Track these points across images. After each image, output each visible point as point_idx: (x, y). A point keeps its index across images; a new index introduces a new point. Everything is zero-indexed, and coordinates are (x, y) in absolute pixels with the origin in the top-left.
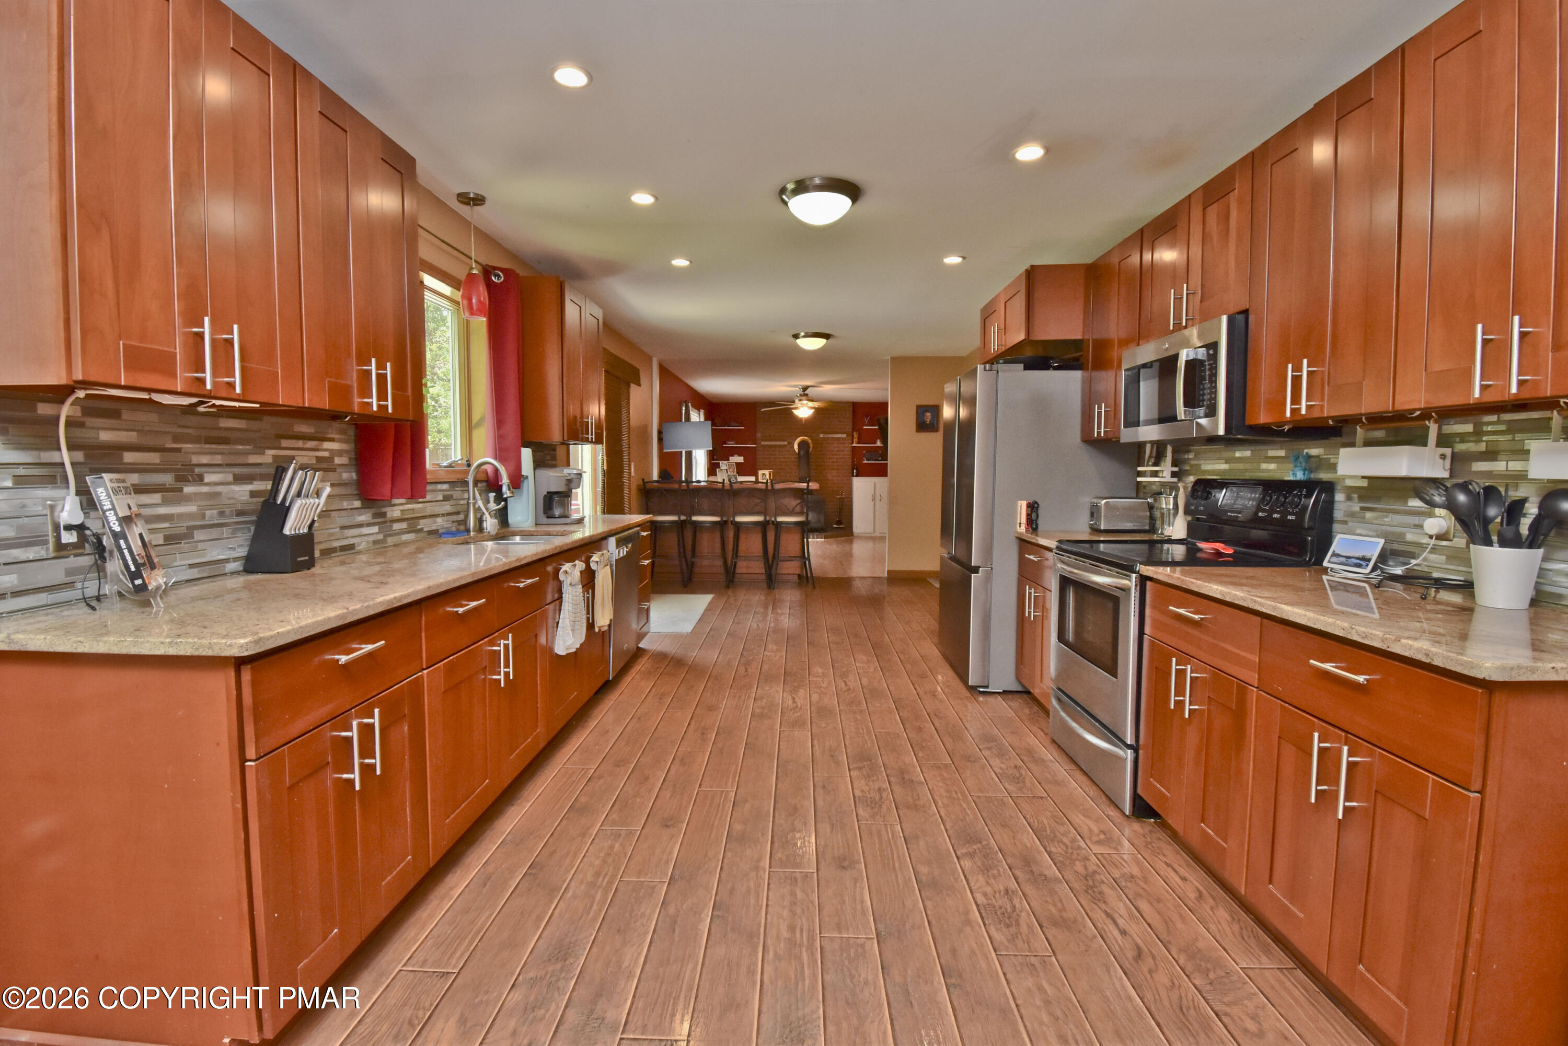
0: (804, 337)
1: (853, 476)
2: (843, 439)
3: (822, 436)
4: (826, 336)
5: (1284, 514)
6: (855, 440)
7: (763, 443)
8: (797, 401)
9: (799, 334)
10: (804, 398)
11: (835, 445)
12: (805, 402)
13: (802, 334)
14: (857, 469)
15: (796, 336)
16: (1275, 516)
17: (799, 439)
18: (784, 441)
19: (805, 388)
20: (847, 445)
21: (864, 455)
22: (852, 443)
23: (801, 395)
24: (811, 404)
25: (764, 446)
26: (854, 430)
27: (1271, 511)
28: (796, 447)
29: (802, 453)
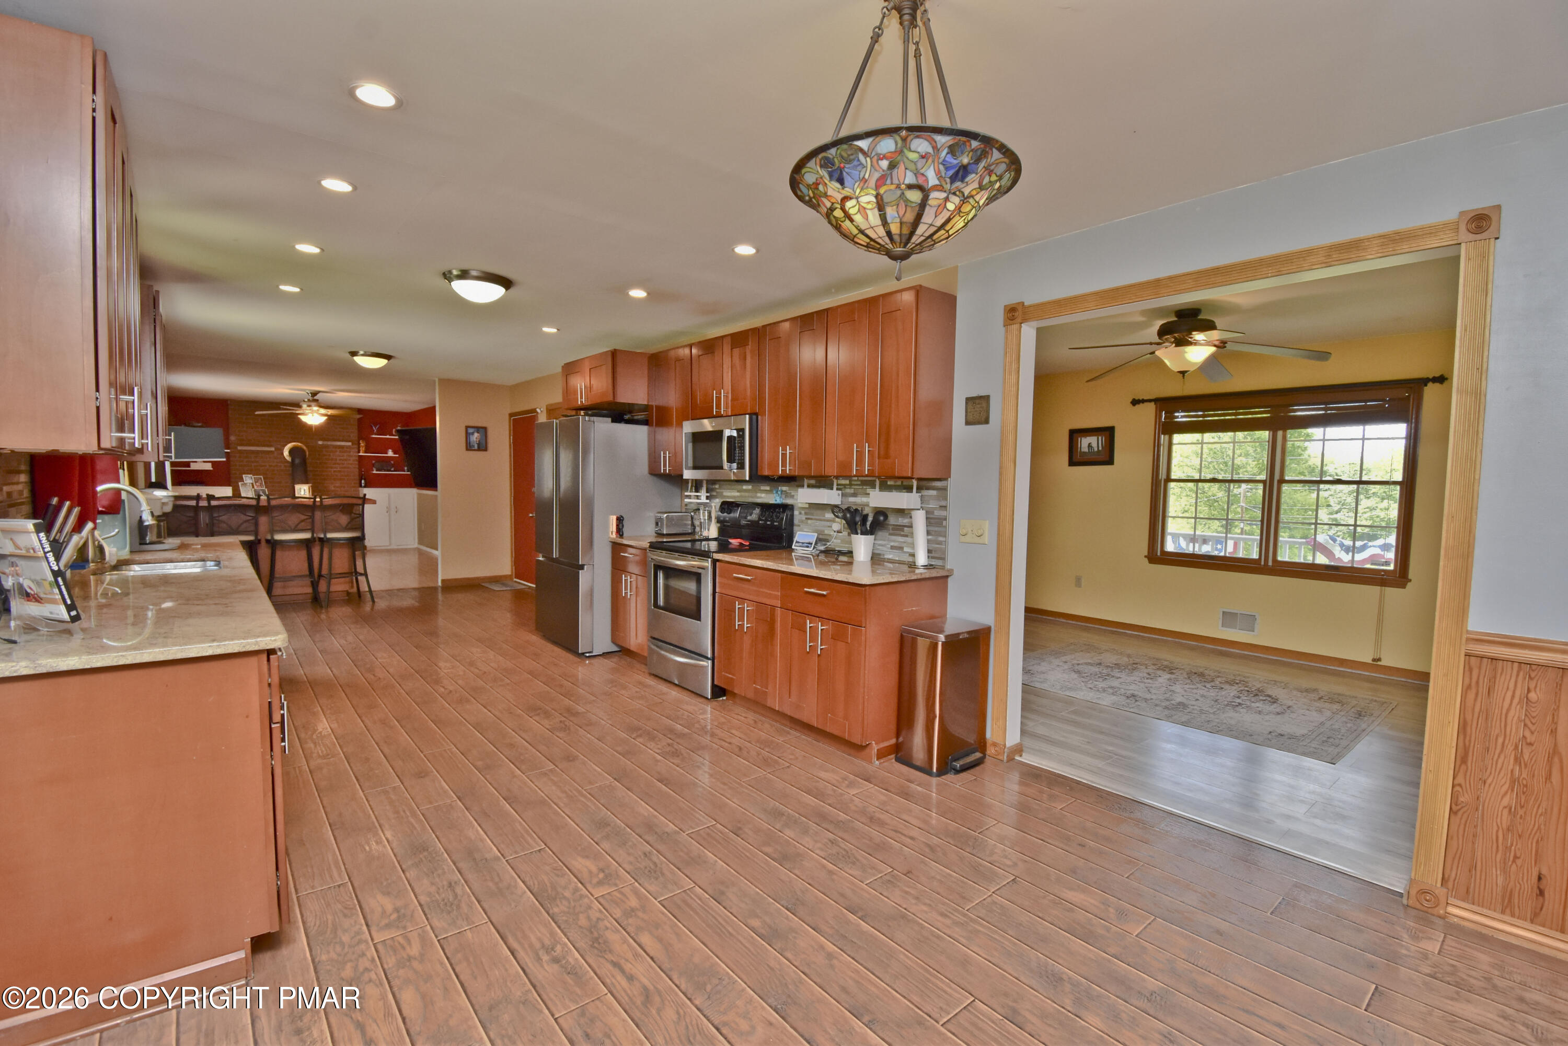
0: (363, 355)
1: (361, 486)
2: (348, 447)
3: (320, 443)
4: (388, 357)
5: (773, 521)
6: (362, 449)
7: (239, 448)
8: (305, 406)
9: (358, 352)
10: (313, 404)
11: (338, 453)
12: (315, 408)
13: (362, 352)
14: (365, 479)
15: (354, 354)
16: (768, 523)
17: (290, 446)
18: (270, 446)
19: (314, 394)
20: (352, 454)
21: (373, 465)
22: (359, 452)
23: (309, 400)
24: (323, 411)
25: (241, 452)
26: (360, 438)
27: (766, 520)
28: (286, 453)
29: (297, 461)
